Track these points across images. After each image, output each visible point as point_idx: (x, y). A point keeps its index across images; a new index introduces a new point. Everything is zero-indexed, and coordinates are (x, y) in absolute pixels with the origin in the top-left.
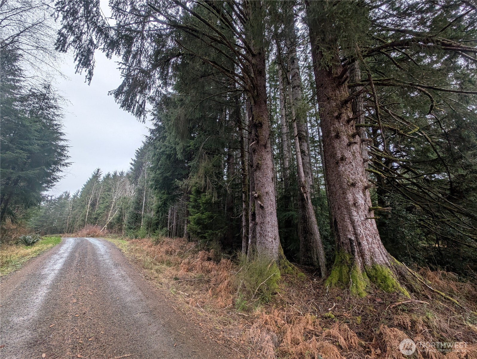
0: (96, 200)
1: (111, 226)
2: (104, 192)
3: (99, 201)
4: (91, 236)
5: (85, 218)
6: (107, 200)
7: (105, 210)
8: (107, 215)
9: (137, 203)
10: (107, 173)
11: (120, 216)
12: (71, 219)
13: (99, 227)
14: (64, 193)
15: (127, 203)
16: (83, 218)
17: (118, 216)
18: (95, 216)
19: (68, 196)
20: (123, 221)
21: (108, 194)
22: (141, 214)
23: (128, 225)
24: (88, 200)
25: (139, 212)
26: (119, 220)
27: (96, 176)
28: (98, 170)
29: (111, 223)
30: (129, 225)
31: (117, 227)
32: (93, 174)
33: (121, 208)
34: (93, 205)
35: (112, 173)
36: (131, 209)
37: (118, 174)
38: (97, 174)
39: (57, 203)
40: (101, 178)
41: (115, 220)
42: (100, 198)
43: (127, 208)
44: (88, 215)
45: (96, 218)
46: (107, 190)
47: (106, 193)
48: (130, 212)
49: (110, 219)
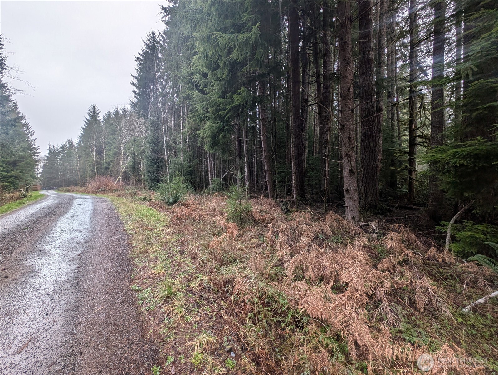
0: (101, 146)
1: (126, 178)
2: (108, 136)
3: (105, 147)
4: (102, 191)
5: (94, 168)
6: (114, 145)
7: (114, 158)
8: (118, 164)
9: (153, 142)
10: (107, 112)
11: (135, 164)
12: (81, 170)
13: (112, 178)
14: (67, 141)
15: (139, 146)
16: (92, 168)
17: (131, 163)
18: (105, 166)
19: (71, 145)
20: (140, 171)
21: (114, 138)
22: (163, 159)
23: (148, 176)
24: (91, 146)
25: (161, 156)
26: (135, 168)
27: (94, 114)
28: (94, 107)
29: (125, 173)
30: (149, 174)
31: (133, 178)
32: (89, 112)
33: (134, 154)
34: (100, 152)
35: (112, 111)
36: (148, 153)
37: (120, 112)
38: (94, 112)
39: (62, 153)
40: (100, 118)
41: (129, 169)
42: (105, 144)
43: (141, 153)
44: (97, 165)
45: (107, 168)
46: (111, 132)
47: (111, 136)
48: (147, 158)
49: (123, 168)
